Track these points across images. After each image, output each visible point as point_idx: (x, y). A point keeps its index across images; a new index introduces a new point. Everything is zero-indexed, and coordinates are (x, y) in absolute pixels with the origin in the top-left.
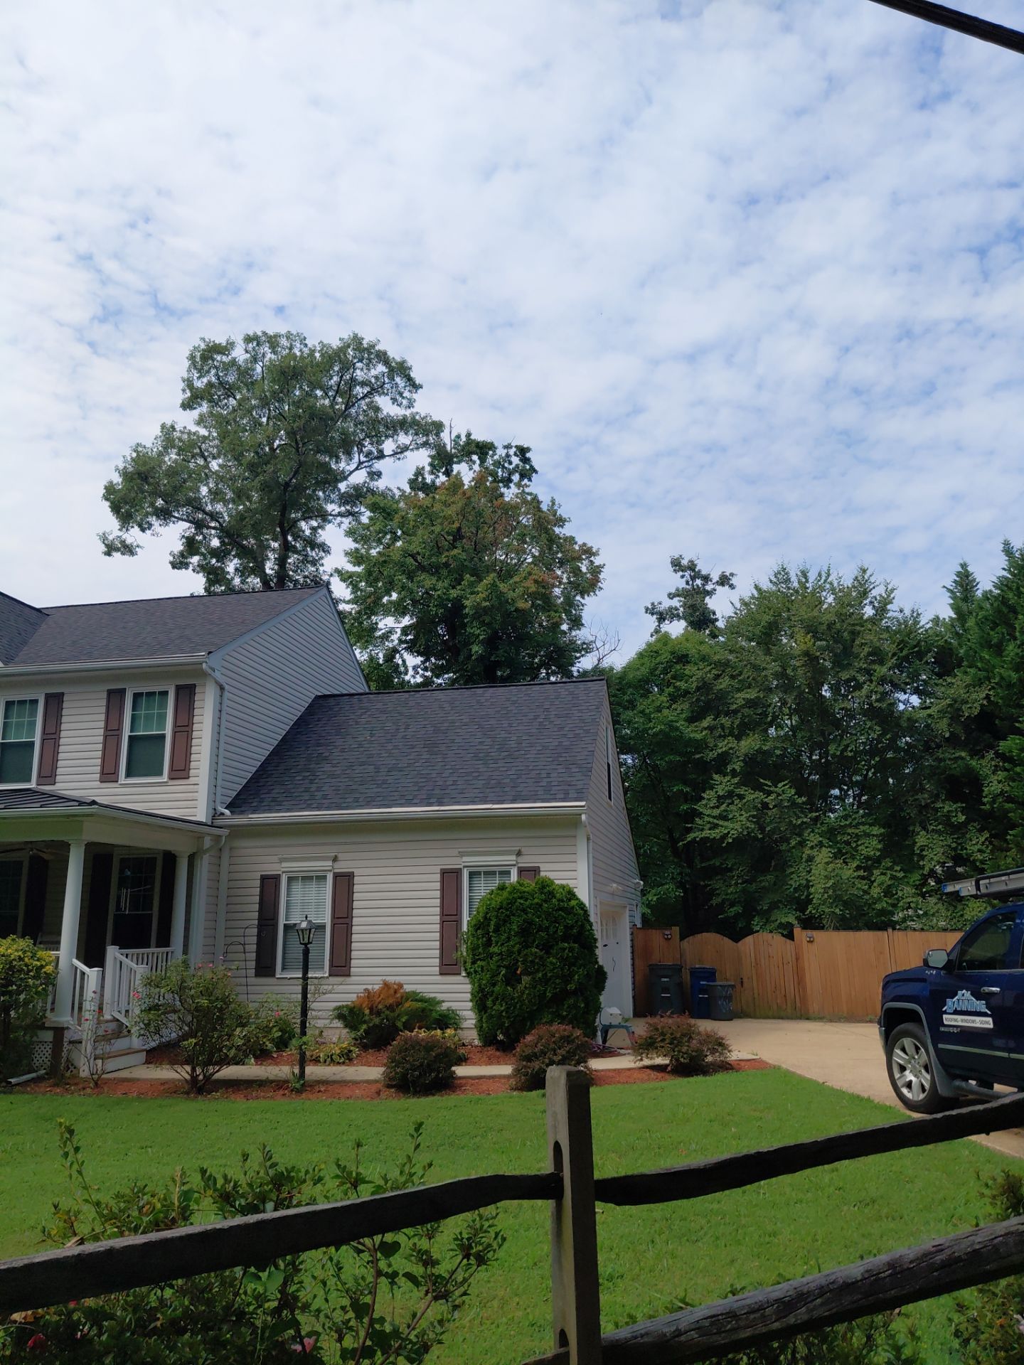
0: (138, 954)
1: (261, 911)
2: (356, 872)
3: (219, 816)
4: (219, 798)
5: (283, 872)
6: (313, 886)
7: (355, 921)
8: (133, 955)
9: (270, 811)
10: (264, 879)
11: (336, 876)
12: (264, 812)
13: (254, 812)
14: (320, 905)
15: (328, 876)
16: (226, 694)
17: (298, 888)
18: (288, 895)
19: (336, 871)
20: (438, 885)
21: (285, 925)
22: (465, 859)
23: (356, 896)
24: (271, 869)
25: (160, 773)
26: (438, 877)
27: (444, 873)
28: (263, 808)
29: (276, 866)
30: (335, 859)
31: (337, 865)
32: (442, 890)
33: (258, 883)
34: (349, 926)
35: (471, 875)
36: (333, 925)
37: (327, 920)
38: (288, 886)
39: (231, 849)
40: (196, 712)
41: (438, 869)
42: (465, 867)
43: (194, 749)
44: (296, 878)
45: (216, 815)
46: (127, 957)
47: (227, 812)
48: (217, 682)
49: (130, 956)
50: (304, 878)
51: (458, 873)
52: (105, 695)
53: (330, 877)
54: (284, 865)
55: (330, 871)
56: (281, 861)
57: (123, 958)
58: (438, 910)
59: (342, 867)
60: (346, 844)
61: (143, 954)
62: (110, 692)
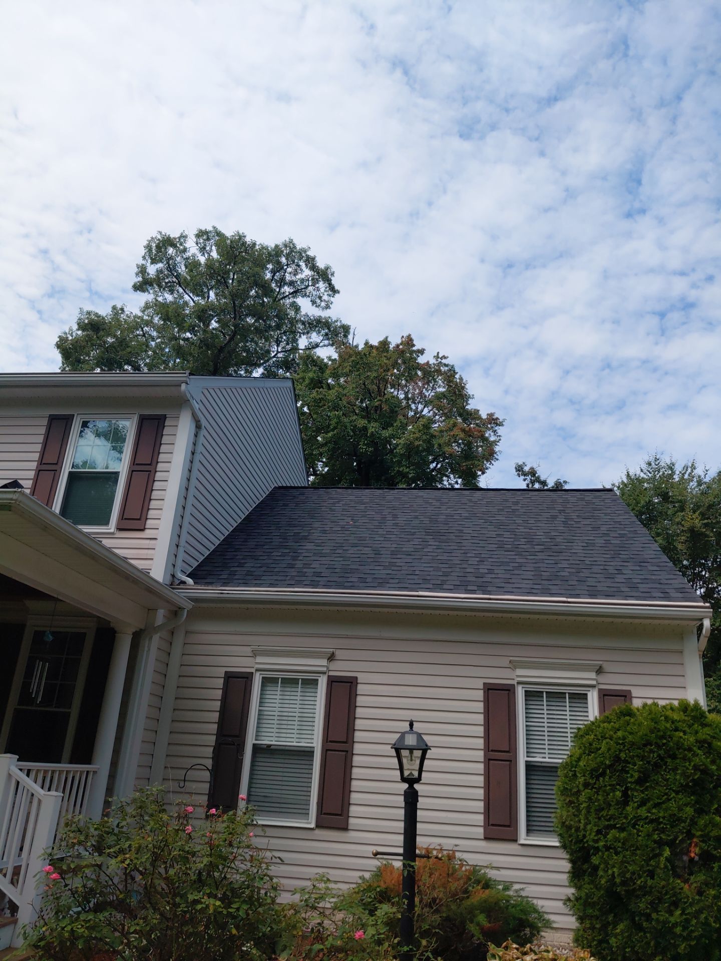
0: (46, 772)
1: (221, 723)
2: (361, 678)
3: (179, 584)
4: (179, 563)
5: (257, 670)
6: (297, 694)
7: (358, 748)
8: (38, 771)
9: (246, 584)
10: (229, 677)
11: (333, 682)
12: (239, 585)
13: (225, 584)
14: (306, 721)
15: (320, 679)
16: (203, 432)
17: (275, 695)
18: (261, 703)
19: (331, 673)
20: (480, 707)
21: (254, 745)
22: (519, 672)
23: (359, 712)
24: (241, 663)
25: (106, 522)
26: (480, 694)
27: (489, 689)
28: (236, 581)
29: (248, 662)
30: (331, 658)
31: (334, 666)
32: (487, 713)
33: (220, 682)
34: (348, 754)
35: (528, 694)
36: (325, 751)
37: (316, 742)
38: (262, 690)
39: (187, 632)
40: (163, 448)
41: (480, 684)
42: (519, 683)
43: (155, 494)
44: (274, 681)
45: (174, 583)
46: (28, 775)
47: (190, 581)
48: (194, 415)
49: (33, 774)
50: (286, 681)
51: (509, 690)
52: (45, 422)
53: (323, 682)
54: (259, 659)
55: (324, 673)
56: (255, 654)
57: (22, 776)
58: (480, 743)
59: (341, 669)
60: (347, 637)
61: (53, 772)
62: (53, 419)
